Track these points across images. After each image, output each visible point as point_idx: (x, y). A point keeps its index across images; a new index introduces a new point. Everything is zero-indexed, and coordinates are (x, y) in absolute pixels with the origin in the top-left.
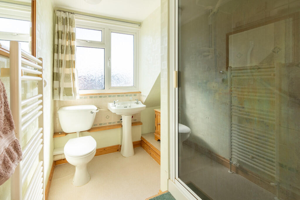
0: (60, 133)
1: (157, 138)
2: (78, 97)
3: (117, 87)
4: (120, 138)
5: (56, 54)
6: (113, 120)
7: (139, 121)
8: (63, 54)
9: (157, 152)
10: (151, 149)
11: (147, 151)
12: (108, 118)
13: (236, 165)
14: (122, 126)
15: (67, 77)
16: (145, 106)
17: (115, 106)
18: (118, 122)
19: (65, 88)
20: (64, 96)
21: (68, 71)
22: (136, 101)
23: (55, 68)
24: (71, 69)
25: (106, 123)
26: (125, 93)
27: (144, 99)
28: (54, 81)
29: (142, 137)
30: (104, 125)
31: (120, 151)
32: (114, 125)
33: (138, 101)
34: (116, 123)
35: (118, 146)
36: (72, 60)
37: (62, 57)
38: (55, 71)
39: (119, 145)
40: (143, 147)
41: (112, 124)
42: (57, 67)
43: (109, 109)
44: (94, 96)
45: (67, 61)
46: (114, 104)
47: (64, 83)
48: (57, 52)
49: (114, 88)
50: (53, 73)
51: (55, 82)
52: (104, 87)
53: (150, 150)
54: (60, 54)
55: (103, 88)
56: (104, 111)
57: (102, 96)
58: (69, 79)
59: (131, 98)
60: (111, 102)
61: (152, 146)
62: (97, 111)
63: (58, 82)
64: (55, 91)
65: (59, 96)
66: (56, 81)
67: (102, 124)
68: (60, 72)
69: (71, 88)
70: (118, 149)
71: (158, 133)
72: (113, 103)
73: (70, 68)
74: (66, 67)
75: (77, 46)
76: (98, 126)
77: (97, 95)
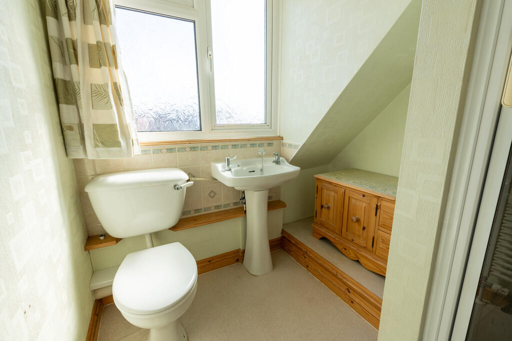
0: (102, 238)
1: (320, 235)
2: (136, 150)
3: (228, 125)
4: (241, 236)
5: (51, 20)
6: (225, 201)
7: (277, 199)
8: (73, 22)
9: (326, 266)
10: (310, 257)
11: (298, 260)
12: (214, 196)
13: (502, 291)
14: (246, 212)
15: (98, 93)
16: (297, 168)
17: (230, 170)
18: (235, 204)
19: (96, 126)
20: (96, 146)
21: (97, 75)
22: (274, 159)
23: (57, 66)
24: (105, 69)
25: (210, 208)
26: (249, 140)
27: (292, 153)
28: (60, 105)
29: (283, 231)
30: (205, 211)
31: (242, 263)
32: (227, 211)
33: (278, 159)
34: (232, 205)
35: (238, 251)
36: (106, 41)
37: (73, 30)
38: (59, 75)
39: (240, 249)
40: (289, 252)
41: (223, 209)
42: (64, 63)
43: (216, 178)
44: (177, 146)
45: (90, 46)
46: (228, 165)
47: (92, 111)
48: (57, 15)
49: (223, 127)
50: (54, 81)
51: (63, 106)
52: (199, 125)
53: (306, 259)
54: (65, 19)
55: (198, 127)
56: (203, 181)
57: (197, 147)
58: (106, 100)
59: (260, 151)
60: (218, 160)
61: (311, 252)
62: (189, 183)
63: (74, 107)
64: (68, 133)
65: (81, 147)
66: (67, 103)
67: (202, 209)
68: (75, 79)
69: (113, 126)
70: (238, 257)
71: (321, 224)
72: (224, 163)
73: (103, 67)
74: (92, 65)
75: (117, 7)
76: (193, 214)
77: (185, 145)
